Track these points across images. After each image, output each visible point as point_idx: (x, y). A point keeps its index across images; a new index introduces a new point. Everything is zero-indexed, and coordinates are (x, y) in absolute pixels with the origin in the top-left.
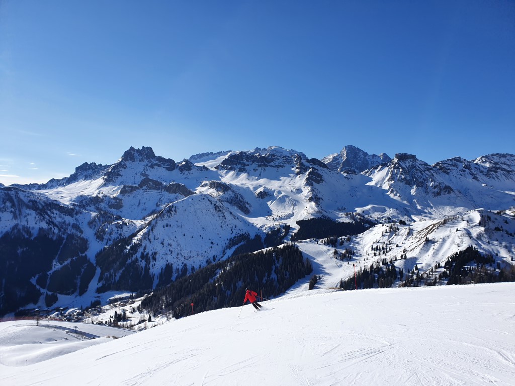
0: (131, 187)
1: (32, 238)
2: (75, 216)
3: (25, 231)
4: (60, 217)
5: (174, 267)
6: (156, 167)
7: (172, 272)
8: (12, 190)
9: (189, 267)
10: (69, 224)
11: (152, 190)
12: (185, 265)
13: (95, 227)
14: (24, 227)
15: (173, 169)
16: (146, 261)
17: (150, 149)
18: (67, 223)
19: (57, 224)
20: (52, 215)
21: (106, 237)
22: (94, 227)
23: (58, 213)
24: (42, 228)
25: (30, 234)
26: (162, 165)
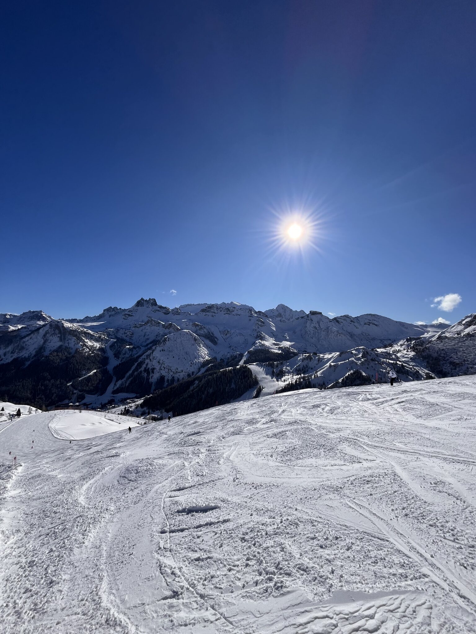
5: (166, 379)
6: (157, 312)
7: (164, 381)
9: (176, 379)
12: (173, 377)
15: (168, 313)
16: (147, 373)
21: (121, 356)
26: (161, 311)
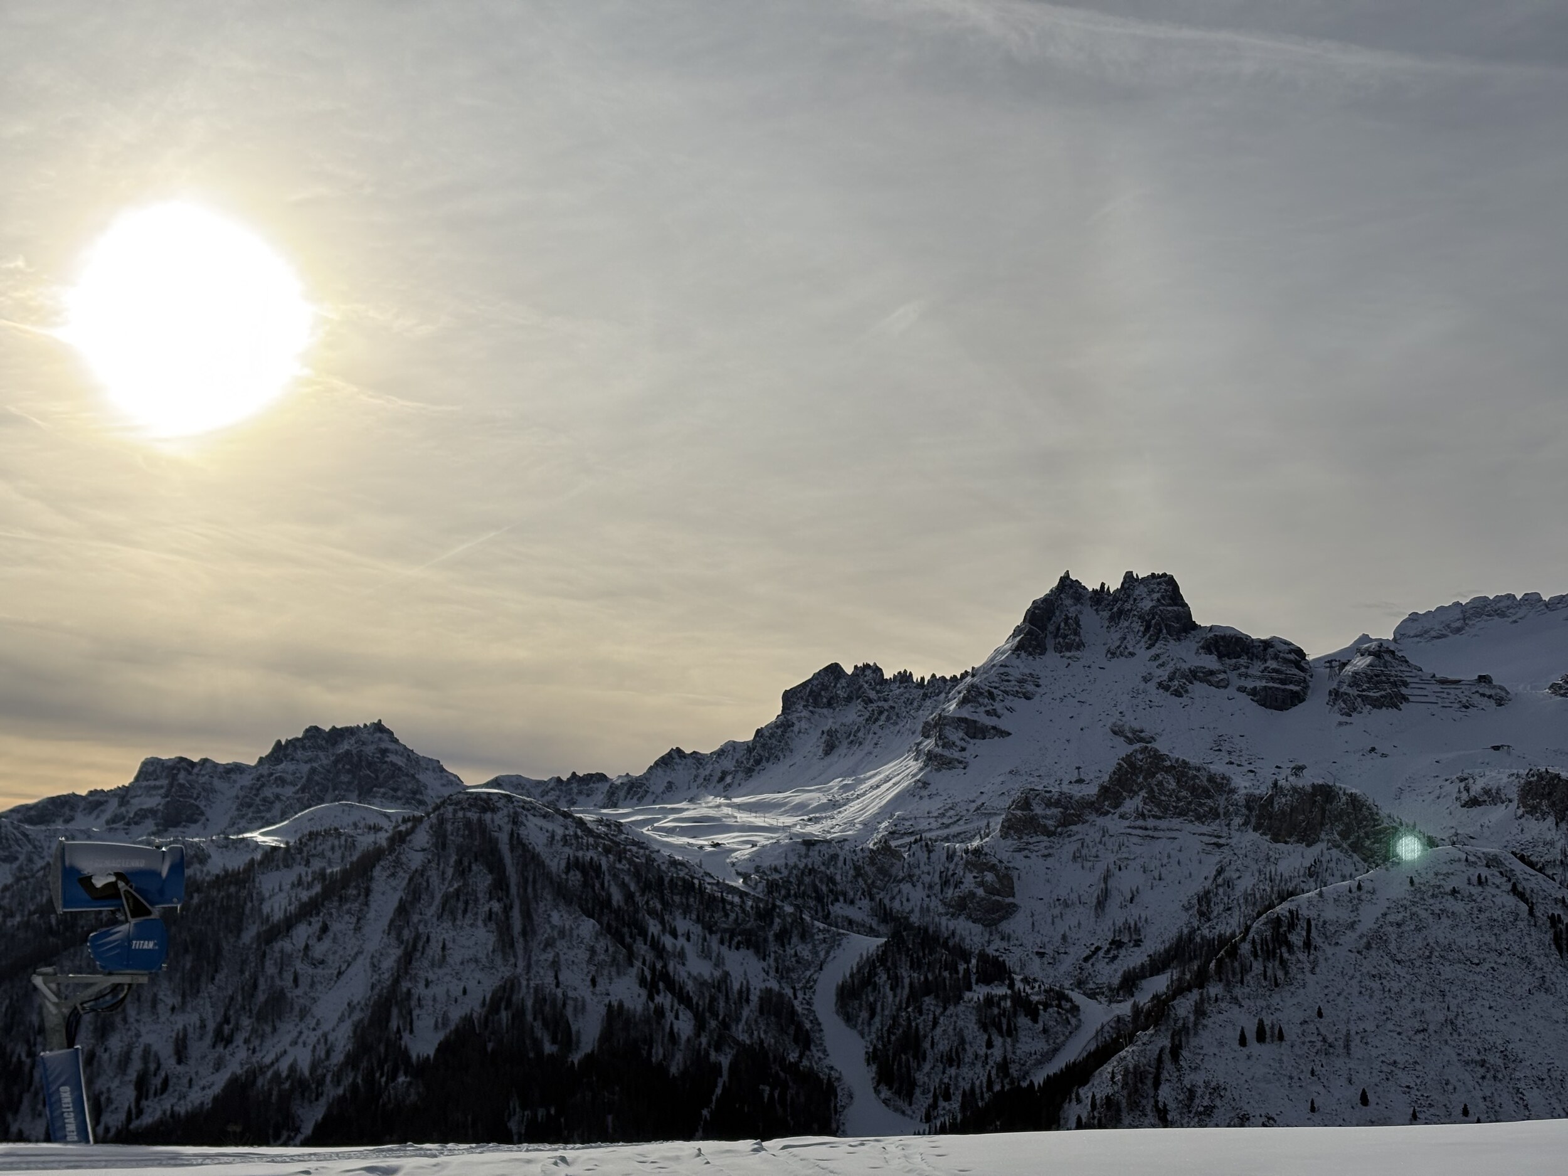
0: (1062, 802)
1: (576, 1058)
2: (773, 947)
3: (545, 1024)
4: (705, 954)
6: (1198, 689)
8: (494, 810)
10: (744, 996)
11: (1176, 822)
13: (873, 1015)
14: (541, 1001)
15: (1296, 698)
17: (1166, 586)
18: (736, 986)
19: (690, 986)
20: (668, 941)
21: (928, 1076)
22: (865, 1015)
23: (697, 930)
24: (621, 1004)
25: (566, 1038)
26: (1233, 676)
